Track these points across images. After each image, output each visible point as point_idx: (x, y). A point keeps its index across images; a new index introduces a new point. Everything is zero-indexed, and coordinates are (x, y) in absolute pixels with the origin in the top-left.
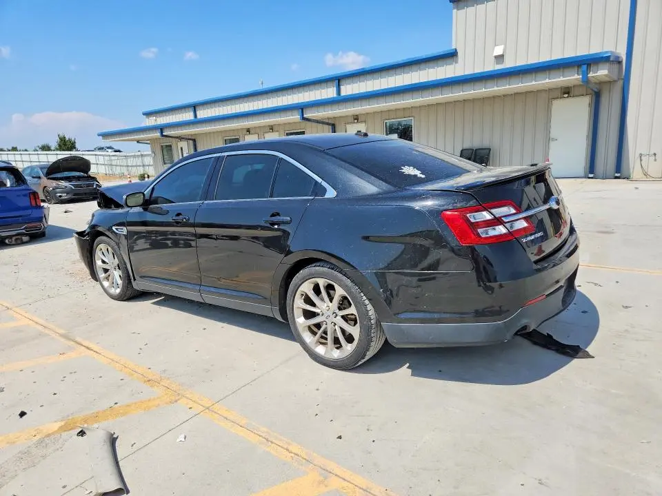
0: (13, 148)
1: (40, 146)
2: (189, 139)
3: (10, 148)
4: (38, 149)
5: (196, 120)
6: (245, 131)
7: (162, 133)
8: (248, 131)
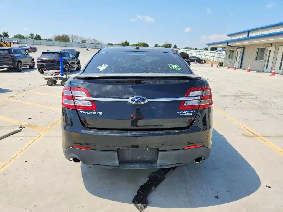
0: (196, 48)
1: (204, 48)
2: (242, 48)
3: (195, 48)
4: (203, 49)
5: (248, 37)
6: (269, 45)
7: (228, 44)
8: (271, 44)
